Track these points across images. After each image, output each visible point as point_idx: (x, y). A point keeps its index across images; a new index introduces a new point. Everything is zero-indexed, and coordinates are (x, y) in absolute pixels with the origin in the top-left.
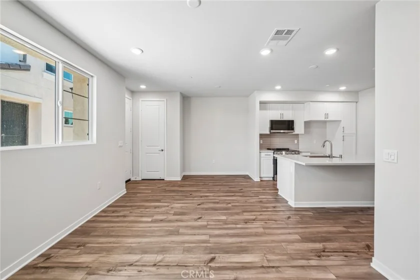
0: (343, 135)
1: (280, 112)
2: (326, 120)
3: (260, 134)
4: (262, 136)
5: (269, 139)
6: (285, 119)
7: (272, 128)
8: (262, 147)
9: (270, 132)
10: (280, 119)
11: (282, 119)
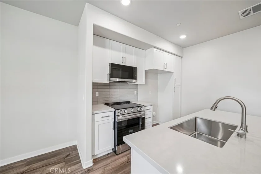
0: (174, 86)
1: (122, 54)
2: (164, 70)
3: (93, 83)
4: (96, 86)
5: (107, 90)
6: (127, 64)
7: (111, 75)
8: (95, 101)
9: (110, 80)
10: (121, 64)
11: (124, 64)
